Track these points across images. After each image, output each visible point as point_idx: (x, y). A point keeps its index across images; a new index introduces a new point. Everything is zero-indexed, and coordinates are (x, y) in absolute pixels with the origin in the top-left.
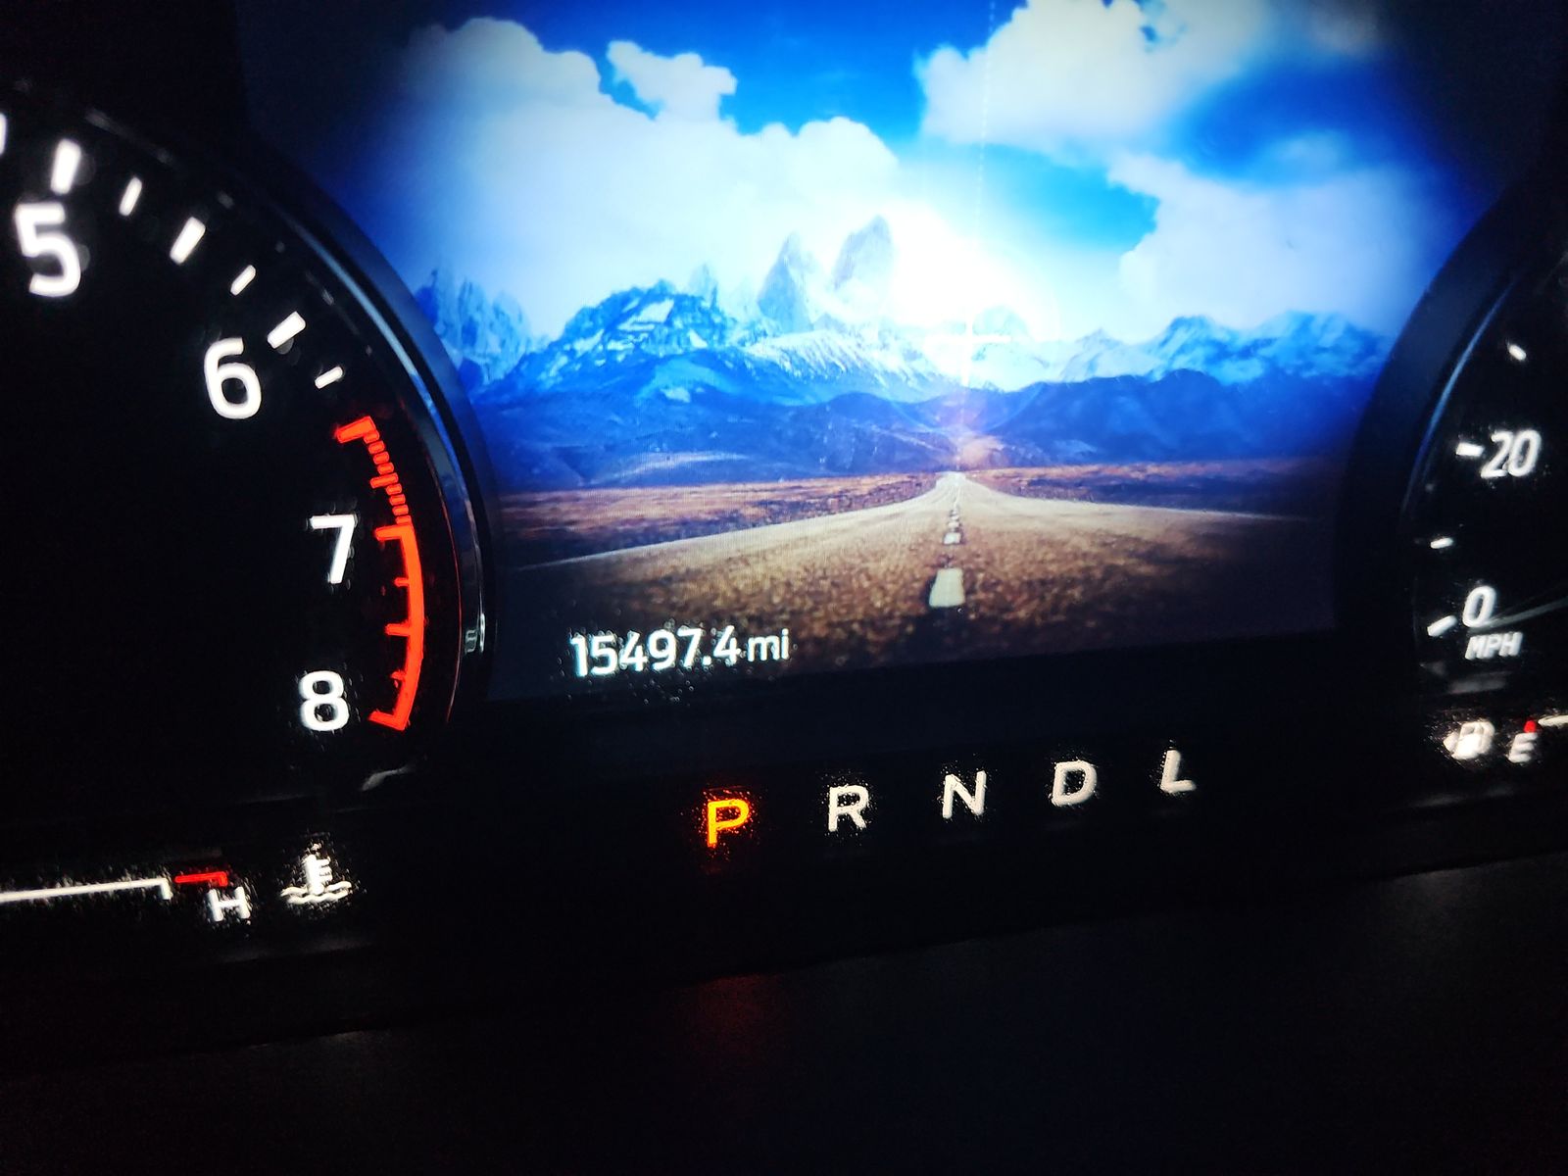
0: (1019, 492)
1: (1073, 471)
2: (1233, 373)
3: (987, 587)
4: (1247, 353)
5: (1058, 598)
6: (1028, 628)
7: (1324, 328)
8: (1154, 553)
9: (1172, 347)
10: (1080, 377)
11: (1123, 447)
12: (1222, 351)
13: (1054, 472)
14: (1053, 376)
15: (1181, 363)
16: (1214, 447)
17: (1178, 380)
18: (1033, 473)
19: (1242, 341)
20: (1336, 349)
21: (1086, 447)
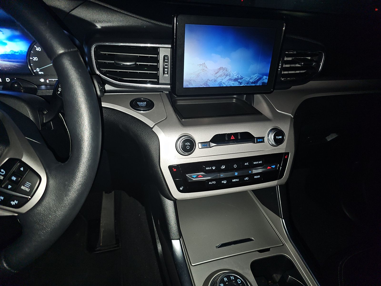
0: (2, 61)
1: (6, 60)
2: (16, 54)
3: (2, 67)
4: (17, 52)
5: (8, 69)
6: (6, 71)
7: (23, 51)
8: (15, 66)
9: (11, 52)
10: (5, 54)
11: (9, 58)
12: (15, 52)
13: (5, 60)
14: (3, 54)
15: (12, 53)
16: (17, 59)
17: (12, 54)
18: (3, 60)
19: (16, 52)
20: (24, 53)
21: (7, 58)
